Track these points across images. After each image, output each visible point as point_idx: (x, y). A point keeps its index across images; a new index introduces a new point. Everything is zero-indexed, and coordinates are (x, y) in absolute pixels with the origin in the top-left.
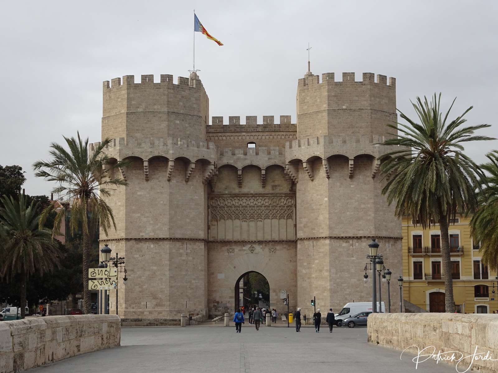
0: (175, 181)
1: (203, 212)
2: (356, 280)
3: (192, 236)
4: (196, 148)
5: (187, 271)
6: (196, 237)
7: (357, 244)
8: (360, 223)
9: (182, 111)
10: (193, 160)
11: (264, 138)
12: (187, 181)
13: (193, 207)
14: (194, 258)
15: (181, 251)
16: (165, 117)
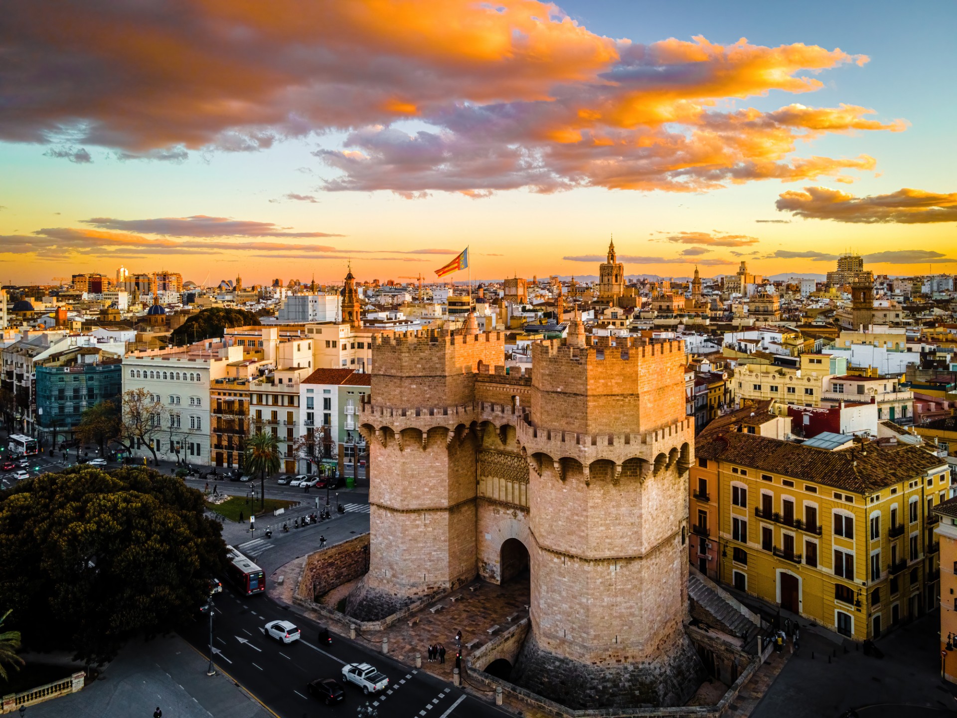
0: (409, 450)
1: (446, 478)
2: (567, 606)
3: (432, 505)
4: (428, 416)
5: (426, 542)
6: (438, 505)
7: (569, 563)
8: (573, 538)
9: (420, 374)
10: (425, 430)
11: (526, 392)
12: (425, 448)
13: (433, 475)
14: (434, 529)
15: (417, 522)
16: (398, 382)
